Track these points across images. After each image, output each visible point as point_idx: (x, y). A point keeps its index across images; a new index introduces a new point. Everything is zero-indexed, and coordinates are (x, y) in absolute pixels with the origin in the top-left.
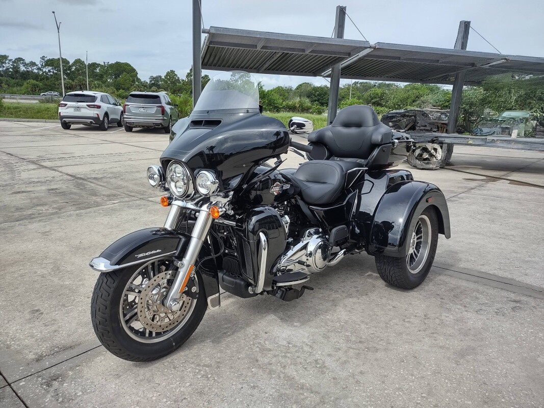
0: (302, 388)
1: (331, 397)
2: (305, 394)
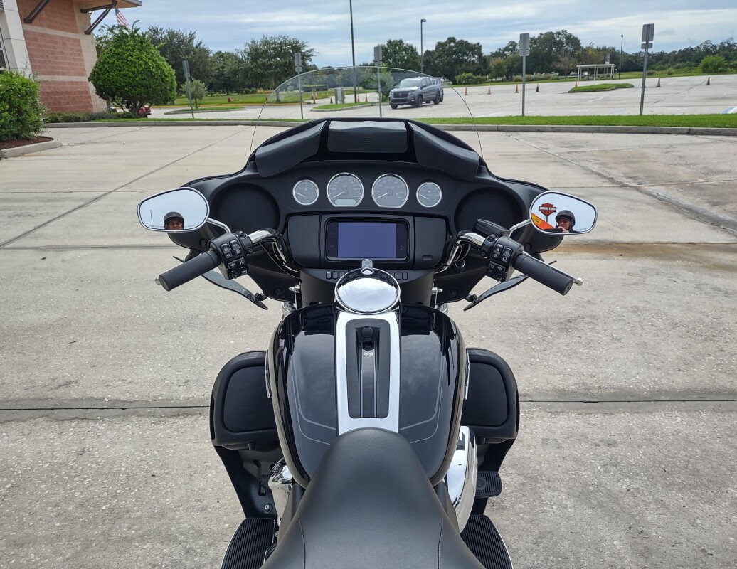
0: (142, 536)
1: (96, 545)
2: (133, 532)
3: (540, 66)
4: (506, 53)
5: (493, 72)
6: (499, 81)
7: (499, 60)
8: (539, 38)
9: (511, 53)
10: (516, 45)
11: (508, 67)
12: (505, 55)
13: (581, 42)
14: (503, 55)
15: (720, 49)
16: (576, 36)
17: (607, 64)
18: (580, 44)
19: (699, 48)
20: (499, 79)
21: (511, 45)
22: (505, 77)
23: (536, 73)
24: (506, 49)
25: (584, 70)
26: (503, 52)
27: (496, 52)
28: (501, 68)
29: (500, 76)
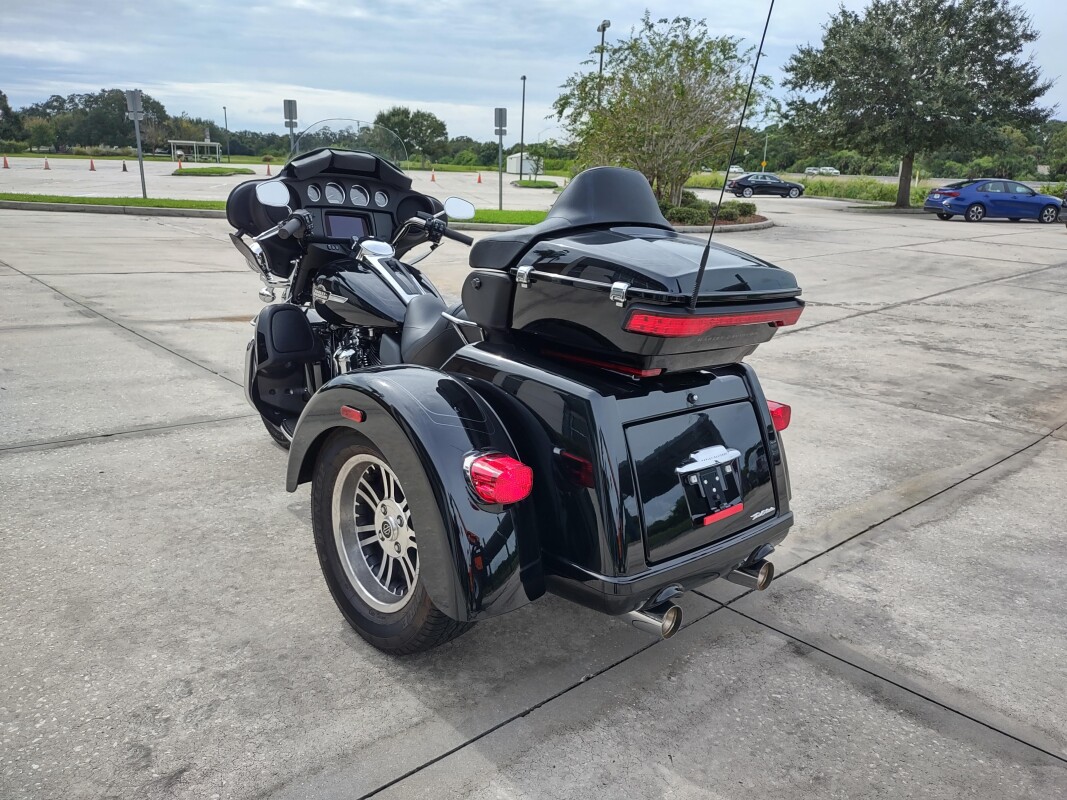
3: (110, 137)
4: (48, 111)
5: (33, 138)
6: (43, 152)
7: (38, 121)
8: (101, 96)
9: (58, 113)
10: (64, 101)
11: (57, 132)
12: (49, 114)
13: (166, 109)
14: (44, 115)
15: (340, 138)
16: (156, 100)
17: (207, 142)
18: (164, 112)
19: (318, 134)
20: (43, 148)
21: (56, 101)
22: (53, 147)
23: (105, 145)
24: (48, 105)
25: (179, 147)
26: (45, 110)
27: (32, 109)
28: (45, 133)
29: (45, 144)
